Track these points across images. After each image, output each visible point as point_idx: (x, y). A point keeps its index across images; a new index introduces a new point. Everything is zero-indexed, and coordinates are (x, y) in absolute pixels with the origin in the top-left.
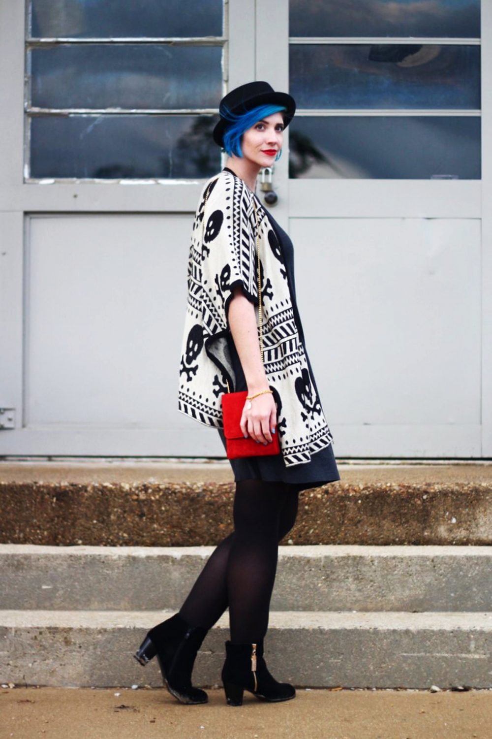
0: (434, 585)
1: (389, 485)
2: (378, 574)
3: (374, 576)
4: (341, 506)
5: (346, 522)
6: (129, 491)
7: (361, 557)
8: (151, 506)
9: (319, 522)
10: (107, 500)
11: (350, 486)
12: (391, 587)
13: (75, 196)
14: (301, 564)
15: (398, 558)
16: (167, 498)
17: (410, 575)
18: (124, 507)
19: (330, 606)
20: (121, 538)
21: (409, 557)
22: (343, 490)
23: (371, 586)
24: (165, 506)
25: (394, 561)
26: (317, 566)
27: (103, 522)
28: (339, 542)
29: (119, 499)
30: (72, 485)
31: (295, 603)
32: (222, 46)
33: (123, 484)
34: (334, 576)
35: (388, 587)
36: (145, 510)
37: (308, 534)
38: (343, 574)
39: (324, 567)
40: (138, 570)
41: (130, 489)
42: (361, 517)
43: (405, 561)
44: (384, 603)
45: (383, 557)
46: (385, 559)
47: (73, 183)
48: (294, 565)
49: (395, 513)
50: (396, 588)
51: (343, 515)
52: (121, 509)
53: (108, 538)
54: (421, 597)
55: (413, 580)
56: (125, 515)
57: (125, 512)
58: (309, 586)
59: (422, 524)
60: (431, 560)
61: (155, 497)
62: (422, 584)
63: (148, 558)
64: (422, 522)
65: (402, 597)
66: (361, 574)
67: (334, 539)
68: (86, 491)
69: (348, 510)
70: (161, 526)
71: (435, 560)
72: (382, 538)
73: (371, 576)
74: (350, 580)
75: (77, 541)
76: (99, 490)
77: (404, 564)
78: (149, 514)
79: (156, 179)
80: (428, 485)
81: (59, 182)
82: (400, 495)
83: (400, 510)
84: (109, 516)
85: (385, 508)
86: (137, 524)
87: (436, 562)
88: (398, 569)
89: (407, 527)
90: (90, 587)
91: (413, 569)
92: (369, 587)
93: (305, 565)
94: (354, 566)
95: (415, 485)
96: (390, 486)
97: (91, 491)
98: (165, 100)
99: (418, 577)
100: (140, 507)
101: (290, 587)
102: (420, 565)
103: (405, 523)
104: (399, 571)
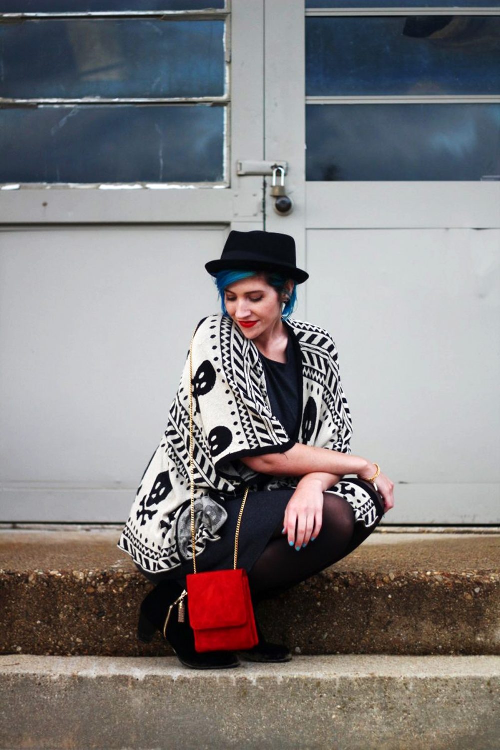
0: (490, 717)
1: (428, 573)
2: (414, 702)
3: (408, 704)
4: (365, 603)
5: (371, 623)
6: (83, 581)
7: (390, 678)
8: (112, 601)
9: (335, 623)
10: (54, 593)
11: (376, 575)
12: (432, 720)
13: (45, 204)
14: (308, 688)
15: (441, 680)
16: (133, 592)
17: (458, 703)
18: (77, 604)
19: (349, 746)
20: (73, 643)
21: (457, 678)
22: (367, 581)
23: (405, 718)
24: (131, 602)
25: (435, 684)
26: (330, 691)
27: (49, 623)
28: (362, 650)
29: (69, 592)
30: (9, 573)
31: (301, 741)
32: (224, 20)
33: (75, 573)
34: (353, 705)
35: (428, 720)
36: (105, 606)
37: (320, 640)
38: (365, 702)
39: (339, 691)
40: (86, 696)
41: (85, 579)
42: (391, 617)
43: (450, 684)
44: (421, 742)
45: (420, 679)
46: (424, 681)
47: (41, 188)
48: (299, 688)
49: (438, 611)
50: (439, 721)
51: (368, 615)
52: (73, 605)
53: (56, 644)
54: (473, 733)
55: (461, 710)
56: (79, 614)
57: (78, 609)
58: (319, 717)
59: (473, 627)
60: (486, 683)
61: (117, 590)
62: (474, 716)
63: (100, 678)
64: (473, 623)
65: (447, 733)
66: (390, 702)
67: (356, 647)
68: (27, 581)
69: (375, 608)
70: (125, 628)
71: (492, 683)
72: (421, 645)
73: (405, 704)
74: (376, 709)
75: (15, 648)
76: (44, 580)
77: (449, 689)
78: (110, 613)
79: (144, 183)
80: (481, 573)
81: (25, 188)
82: (443, 588)
83: (443, 607)
84: (57, 616)
85: (424, 604)
86: (94, 625)
87: (494, 685)
88: (442, 695)
89: (453, 630)
90: (21, 717)
91: (462, 695)
92: (401, 720)
93: (313, 690)
94: (381, 691)
95: (463, 574)
96: (431, 575)
97: (34, 582)
98: (154, 86)
99: (469, 705)
100: (98, 603)
101: (293, 720)
102: (472, 690)
103: (451, 624)
104: (443, 697)
